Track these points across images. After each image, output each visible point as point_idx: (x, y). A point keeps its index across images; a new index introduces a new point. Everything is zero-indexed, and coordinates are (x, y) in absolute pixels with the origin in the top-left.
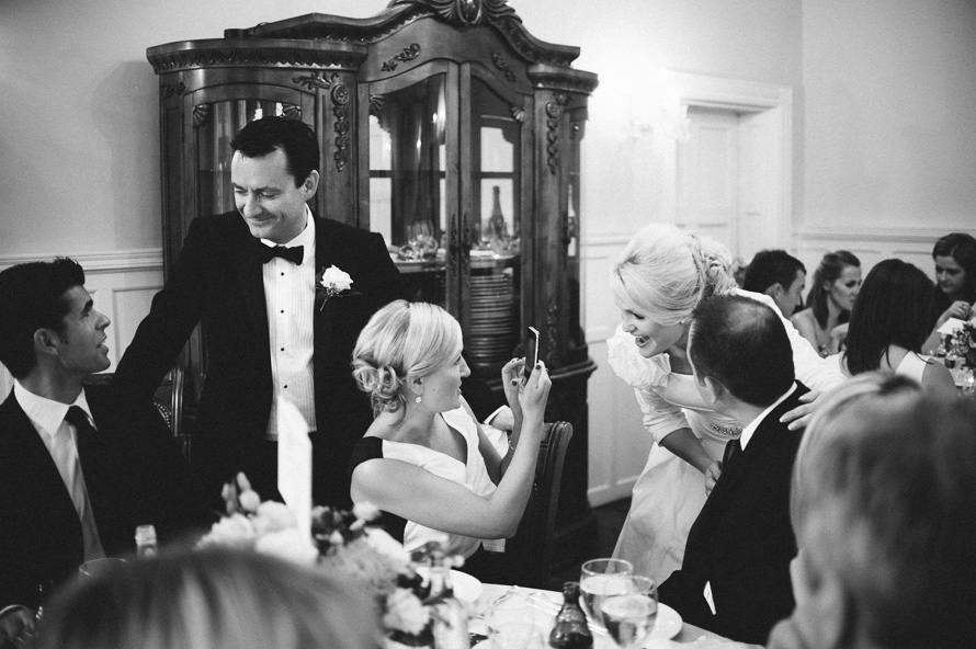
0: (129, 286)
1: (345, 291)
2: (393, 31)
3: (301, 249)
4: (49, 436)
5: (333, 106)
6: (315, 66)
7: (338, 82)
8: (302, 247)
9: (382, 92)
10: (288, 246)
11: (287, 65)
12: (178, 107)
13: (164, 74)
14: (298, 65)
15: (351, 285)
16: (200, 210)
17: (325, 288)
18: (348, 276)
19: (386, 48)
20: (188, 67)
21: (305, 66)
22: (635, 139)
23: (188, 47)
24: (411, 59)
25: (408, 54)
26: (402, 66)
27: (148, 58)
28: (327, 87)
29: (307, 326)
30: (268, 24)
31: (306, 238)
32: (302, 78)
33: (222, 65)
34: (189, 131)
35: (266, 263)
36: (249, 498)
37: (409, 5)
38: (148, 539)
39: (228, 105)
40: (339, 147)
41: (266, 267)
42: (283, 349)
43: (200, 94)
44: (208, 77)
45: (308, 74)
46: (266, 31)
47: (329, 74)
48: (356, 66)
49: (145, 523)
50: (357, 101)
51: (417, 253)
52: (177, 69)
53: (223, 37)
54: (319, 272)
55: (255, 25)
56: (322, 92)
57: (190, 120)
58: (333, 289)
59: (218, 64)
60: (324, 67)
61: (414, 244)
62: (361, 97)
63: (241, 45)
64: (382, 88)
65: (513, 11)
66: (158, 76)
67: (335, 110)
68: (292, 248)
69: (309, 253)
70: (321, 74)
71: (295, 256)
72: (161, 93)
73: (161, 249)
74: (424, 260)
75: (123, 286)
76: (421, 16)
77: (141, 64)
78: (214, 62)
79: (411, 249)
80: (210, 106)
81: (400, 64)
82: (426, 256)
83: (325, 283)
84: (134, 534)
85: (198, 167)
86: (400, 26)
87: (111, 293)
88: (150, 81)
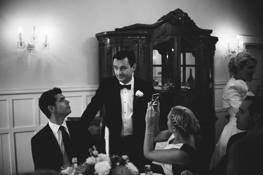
0: (90, 95)
1: (142, 97)
2: (159, 28)
3: (130, 85)
4: (55, 133)
5: (143, 48)
6: (138, 37)
7: (144, 42)
8: (131, 85)
9: (156, 44)
10: (127, 84)
11: (131, 37)
12: (103, 49)
13: (100, 40)
14: (133, 37)
15: (143, 95)
16: (108, 75)
17: (136, 96)
18: (142, 93)
19: (156, 32)
20: (105, 38)
21: (135, 37)
22: (230, 55)
23: (105, 33)
24: (164, 35)
25: (163, 33)
26: (162, 37)
27: (96, 36)
28: (141, 43)
29: (131, 106)
30: (126, 27)
31: (132, 82)
32: (134, 41)
33: (114, 38)
34: (106, 55)
35: (121, 89)
36: (95, 152)
37: (163, 20)
38: (75, 161)
39: (115, 48)
40: (144, 59)
41: (121, 90)
42: (125, 113)
43: (109, 45)
44: (110, 41)
45: (136, 40)
46: (126, 29)
47: (141, 39)
48: (149, 37)
49: (74, 157)
50: (149, 46)
51: (167, 87)
52: (103, 39)
53: (114, 30)
54: (135, 92)
55: (123, 27)
56: (140, 44)
57: (106, 52)
58: (138, 96)
59: (113, 38)
60: (140, 38)
61: (166, 84)
62: (151, 45)
63: (119, 32)
64: (156, 43)
65: (193, 21)
66: (98, 41)
67: (143, 49)
68: (128, 85)
69: (132, 87)
70: (140, 40)
71: (129, 87)
72: (99, 45)
73: (98, 86)
74: (168, 89)
75: (89, 95)
76: (167, 23)
77: (94, 38)
78: (112, 37)
79: (165, 86)
80: (111, 48)
81: (161, 36)
82: (169, 88)
83: (136, 95)
84: (72, 159)
85: (108, 64)
86: (161, 26)
87: (86, 96)
88: (96, 42)
